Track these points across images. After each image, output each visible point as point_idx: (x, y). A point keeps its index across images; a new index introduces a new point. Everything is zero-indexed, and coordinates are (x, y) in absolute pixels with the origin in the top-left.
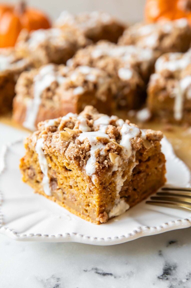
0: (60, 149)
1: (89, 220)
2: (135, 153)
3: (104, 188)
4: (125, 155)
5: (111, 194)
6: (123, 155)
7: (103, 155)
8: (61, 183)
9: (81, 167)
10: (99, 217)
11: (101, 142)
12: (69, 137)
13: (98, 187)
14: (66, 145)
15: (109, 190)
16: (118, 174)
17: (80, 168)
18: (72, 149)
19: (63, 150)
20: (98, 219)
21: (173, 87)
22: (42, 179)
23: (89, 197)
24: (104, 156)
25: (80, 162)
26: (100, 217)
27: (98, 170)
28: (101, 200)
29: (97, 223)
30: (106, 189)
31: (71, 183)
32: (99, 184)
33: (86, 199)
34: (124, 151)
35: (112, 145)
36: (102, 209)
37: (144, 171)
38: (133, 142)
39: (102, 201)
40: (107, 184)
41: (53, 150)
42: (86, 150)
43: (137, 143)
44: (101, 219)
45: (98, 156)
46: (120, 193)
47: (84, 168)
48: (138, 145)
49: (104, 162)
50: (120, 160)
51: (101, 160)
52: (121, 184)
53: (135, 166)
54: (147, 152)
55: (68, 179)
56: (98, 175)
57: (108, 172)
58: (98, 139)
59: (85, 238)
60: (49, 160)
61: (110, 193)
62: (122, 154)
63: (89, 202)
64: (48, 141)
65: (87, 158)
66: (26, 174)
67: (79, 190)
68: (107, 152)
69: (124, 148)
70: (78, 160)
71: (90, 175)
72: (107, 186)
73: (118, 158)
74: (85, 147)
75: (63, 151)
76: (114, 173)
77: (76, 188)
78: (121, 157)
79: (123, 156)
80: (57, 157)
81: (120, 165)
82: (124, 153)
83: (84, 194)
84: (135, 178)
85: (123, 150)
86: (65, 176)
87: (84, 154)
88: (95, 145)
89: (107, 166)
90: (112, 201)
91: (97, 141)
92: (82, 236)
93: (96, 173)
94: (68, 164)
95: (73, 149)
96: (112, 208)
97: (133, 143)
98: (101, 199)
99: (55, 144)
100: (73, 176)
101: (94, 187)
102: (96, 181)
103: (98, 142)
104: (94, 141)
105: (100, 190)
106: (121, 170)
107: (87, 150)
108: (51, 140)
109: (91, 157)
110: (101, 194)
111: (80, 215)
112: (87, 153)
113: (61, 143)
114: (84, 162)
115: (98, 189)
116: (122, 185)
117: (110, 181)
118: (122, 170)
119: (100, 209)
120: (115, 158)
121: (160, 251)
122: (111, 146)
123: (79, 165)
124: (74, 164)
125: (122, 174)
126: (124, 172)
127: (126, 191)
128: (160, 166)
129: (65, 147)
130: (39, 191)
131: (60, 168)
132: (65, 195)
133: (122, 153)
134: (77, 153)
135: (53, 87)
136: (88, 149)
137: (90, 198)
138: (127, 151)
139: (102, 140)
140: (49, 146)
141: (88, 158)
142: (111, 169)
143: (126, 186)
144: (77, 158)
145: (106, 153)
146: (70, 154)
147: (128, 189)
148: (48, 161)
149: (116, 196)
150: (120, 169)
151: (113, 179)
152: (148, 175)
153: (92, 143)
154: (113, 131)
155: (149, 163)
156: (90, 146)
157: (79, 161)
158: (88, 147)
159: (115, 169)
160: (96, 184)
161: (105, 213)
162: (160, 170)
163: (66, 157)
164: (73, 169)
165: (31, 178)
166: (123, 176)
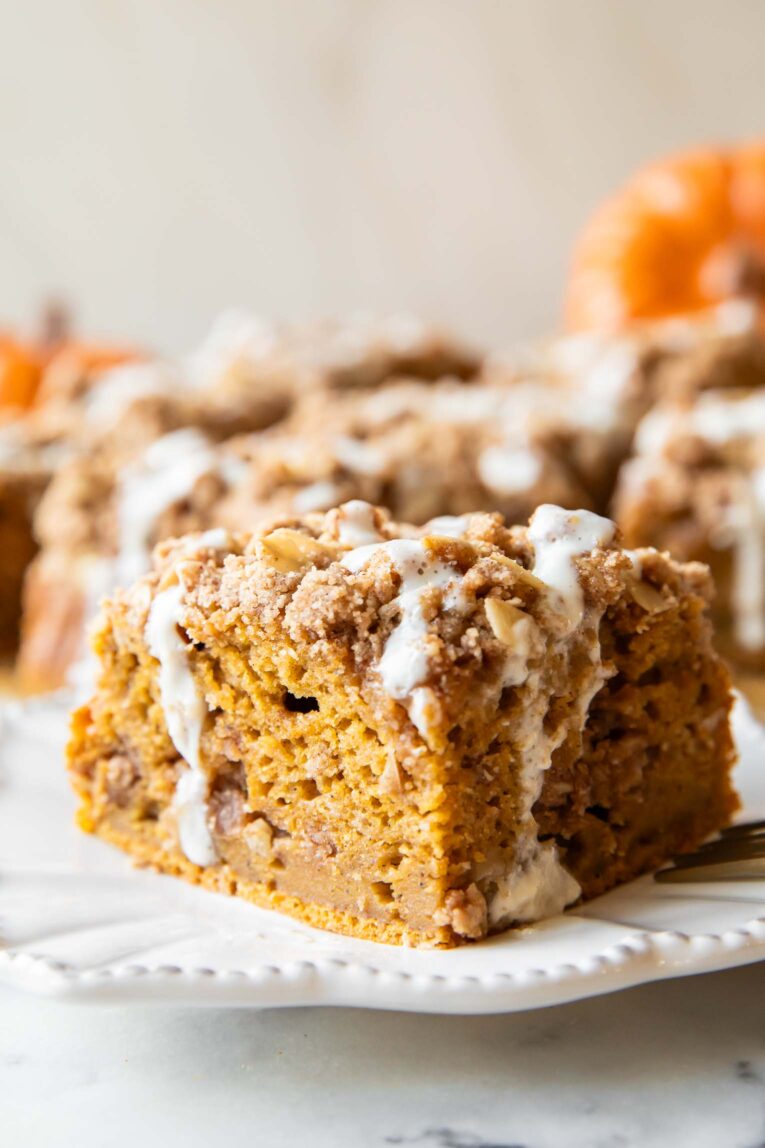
0: (260, 605)
1: (399, 935)
2: (595, 622)
3: (468, 763)
4: (554, 615)
5: (494, 802)
6: (547, 614)
7: (455, 611)
8: (265, 779)
9: (357, 671)
10: (448, 907)
11: (445, 560)
12: (300, 560)
13: (440, 751)
14: (288, 582)
15: (489, 778)
16: (526, 703)
17: (354, 675)
18: (315, 590)
19: (275, 603)
20: (441, 918)
21: (724, 501)
22: (172, 787)
23: (400, 814)
24: (464, 614)
25: (356, 647)
26: (453, 908)
27: (440, 665)
28: (454, 824)
29: (439, 937)
30: (475, 770)
31: (313, 765)
32: (446, 733)
33: (386, 828)
34: (551, 600)
35: (497, 570)
36: (462, 868)
37: (640, 732)
38: (589, 568)
39: (458, 829)
40: (481, 747)
41: (230, 618)
42: (380, 596)
43: (607, 573)
44: (456, 912)
45: (433, 613)
46: (537, 809)
47: (372, 669)
48: (609, 579)
49: (464, 640)
50: (536, 633)
51: (450, 630)
52: (543, 761)
53: (599, 686)
54: (650, 624)
55: (297, 751)
56: (441, 690)
57: (485, 685)
58: (431, 547)
59: (386, 979)
60: (209, 678)
61: (492, 793)
62: (543, 613)
63: (397, 844)
64: (205, 585)
65: (387, 629)
66: (97, 787)
67: (351, 790)
68: (474, 598)
69: (547, 588)
70: (345, 638)
71: (403, 693)
72: (481, 757)
73: (523, 625)
74: (373, 586)
75: (276, 608)
76: (510, 698)
77: (337, 786)
78: (537, 624)
79: (546, 619)
80: (244, 650)
81: (538, 653)
82: (548, 607)
83: (376, 802)
84: (601, 753)
85: (545, 597)
86: (284, 737)
87: (371, 610)
88: (420, 572)
89: (477, 653)
90: (504, 845)
91: (427, 556)
92: (375, 971)
93: (432, 681)
94: (299, 671)
95: (321, 590)
96: (505, 875)
97: (586, 573)
98: (455, 814)
99: (235, 590)
100: (320, 725)
101: (423, 749)
102: (430, 715)
103: (432, 559)
104: (416, 555)
105: (449, 764)
106: (541, 686)
107: (384, 594)
108: (216, 583)
109: (405, 621)
110: (454, 786)
111: (355, 921)
112: (384, 609)
113: (264, 575)
114: (374, 645)
115: (441, 761)
116: (547, 764)
117: (493, 729)
118: (544, 687)
119: (449, 865)
120: (512, 621)
121: (743, 1065)
122: (490, 574)
123: (349, 660)
124: (325, 663)
125: (543, 707)
126: (552, 701)
127: (564, 809)
128: (710, 723)
129: (282, 593)
130: (157, 857)
131: (257, 703)
132: (279, 843)
133: (541, 606)
134: (340, 604)
135: (204, 496)
136: (390, 593)
137: (403, 821)
138: (561, 600)
139: (451, 552)
140: (207, 605)
141: (390, 626)
142: (498, 668)
143: (562, 779)
144: (341, 630)
145: (470, 601)
146: (307, 612)
147: (570, 799)
148: (201, 683)
149: (519, 822)
150: (535, 681)
151: (506, 723)
152: (654, 751)
153: (406, 562)
154: (493, 531)
155: (661, 692)
156: (397, 580)
157: (350, 643)
158: (386, 583)
159: (515, 673)
160: (431, 729)
161: (472, 889)
162: (711, 744)
163: (288, 635)
164: (321, 688)
165: (120, 801)
166: (550, 723)
